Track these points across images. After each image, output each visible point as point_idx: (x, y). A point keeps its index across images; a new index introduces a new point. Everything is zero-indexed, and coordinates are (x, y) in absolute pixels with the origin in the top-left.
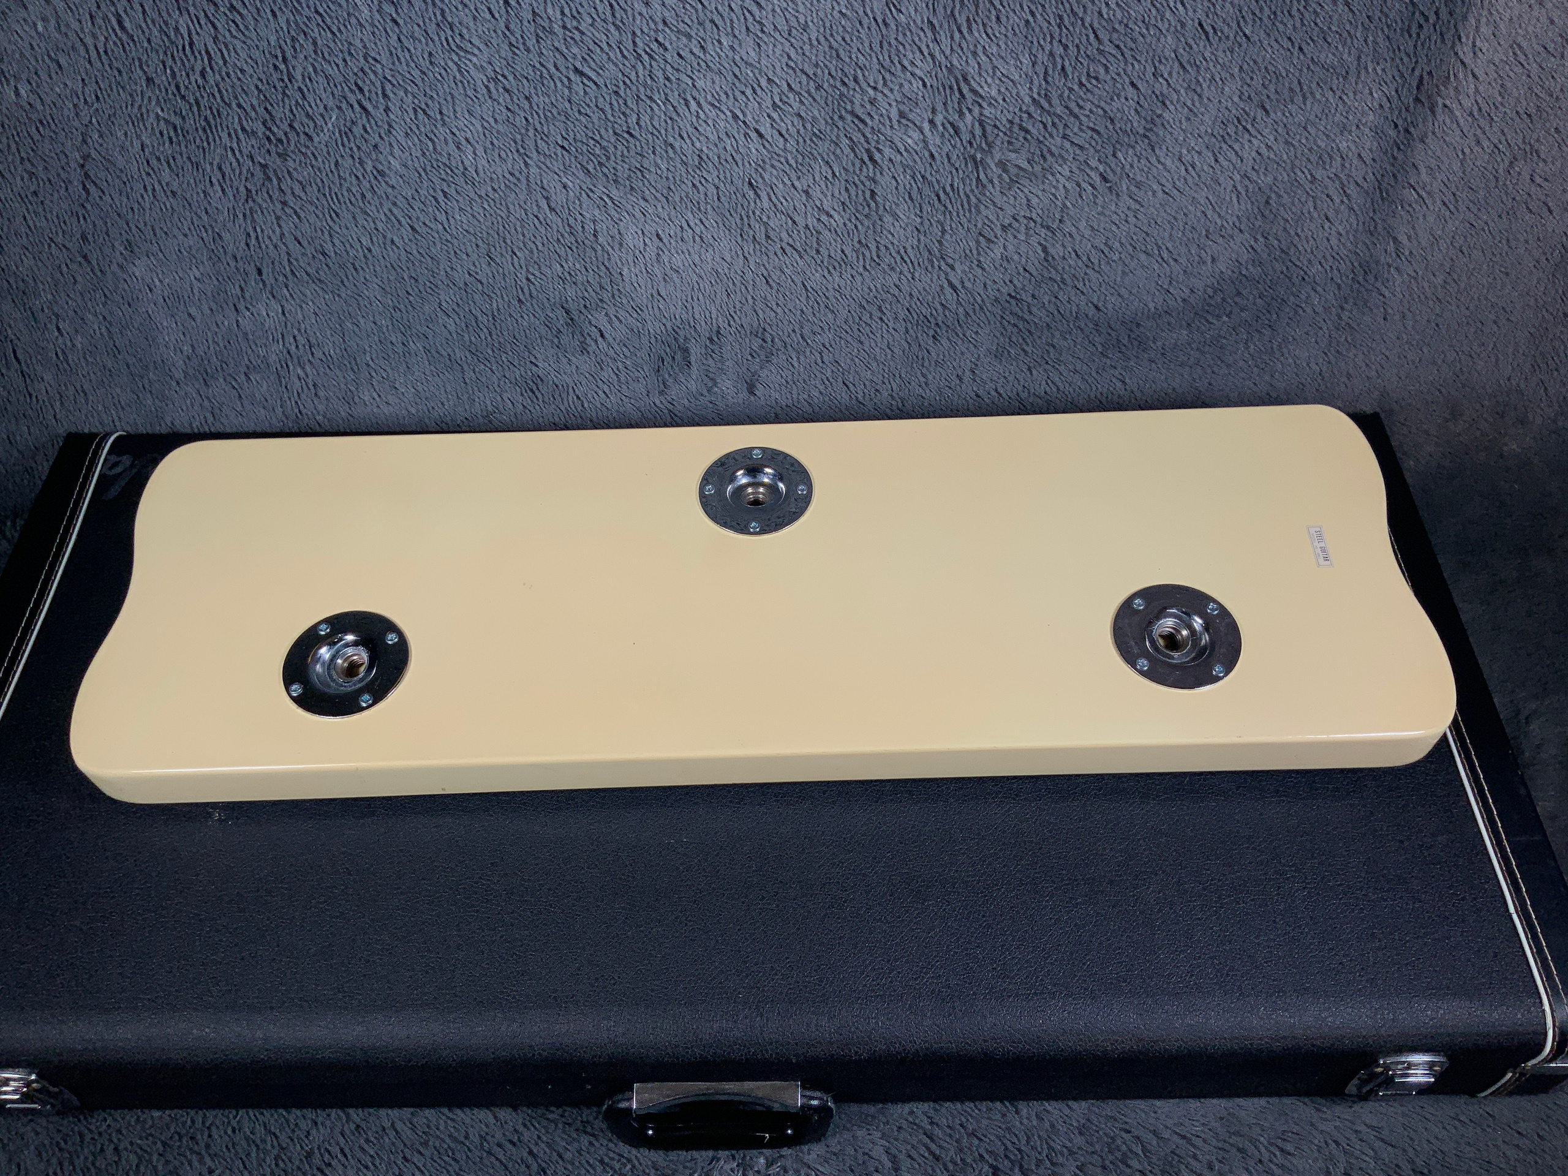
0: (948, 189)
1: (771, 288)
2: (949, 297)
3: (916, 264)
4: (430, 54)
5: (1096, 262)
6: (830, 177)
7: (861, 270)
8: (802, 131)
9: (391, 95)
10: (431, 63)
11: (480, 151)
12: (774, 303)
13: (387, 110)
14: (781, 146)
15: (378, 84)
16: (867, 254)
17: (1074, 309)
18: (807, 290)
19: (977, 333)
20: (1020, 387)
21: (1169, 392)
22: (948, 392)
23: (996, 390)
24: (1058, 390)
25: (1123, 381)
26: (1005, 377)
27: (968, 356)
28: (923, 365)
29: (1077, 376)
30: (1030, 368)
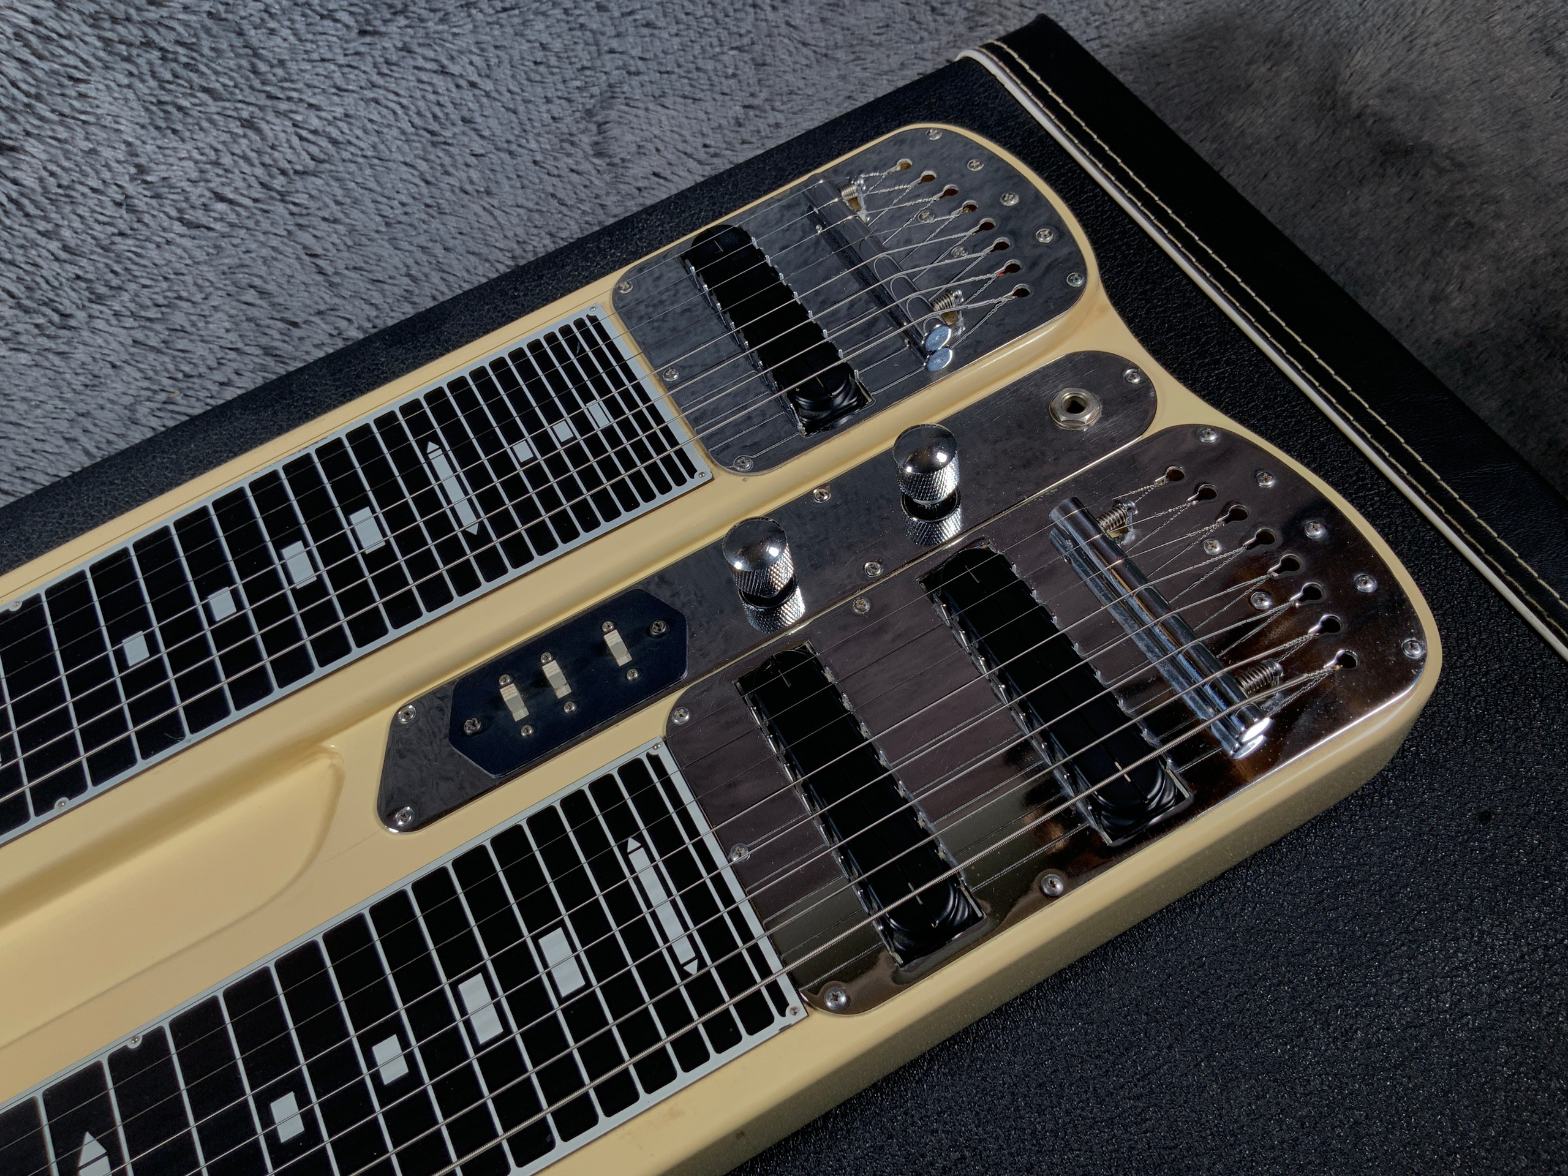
19: (82, 96)
20: (259, 171)
21: (539, 55)
22: (123, 245)
23: (221, 198)
24: (334, 142)
25: (443, 71)
26: (216, 164)
27: (106, 153)
28: (27, 215)
29: (349, 99)
30: (248, 124)
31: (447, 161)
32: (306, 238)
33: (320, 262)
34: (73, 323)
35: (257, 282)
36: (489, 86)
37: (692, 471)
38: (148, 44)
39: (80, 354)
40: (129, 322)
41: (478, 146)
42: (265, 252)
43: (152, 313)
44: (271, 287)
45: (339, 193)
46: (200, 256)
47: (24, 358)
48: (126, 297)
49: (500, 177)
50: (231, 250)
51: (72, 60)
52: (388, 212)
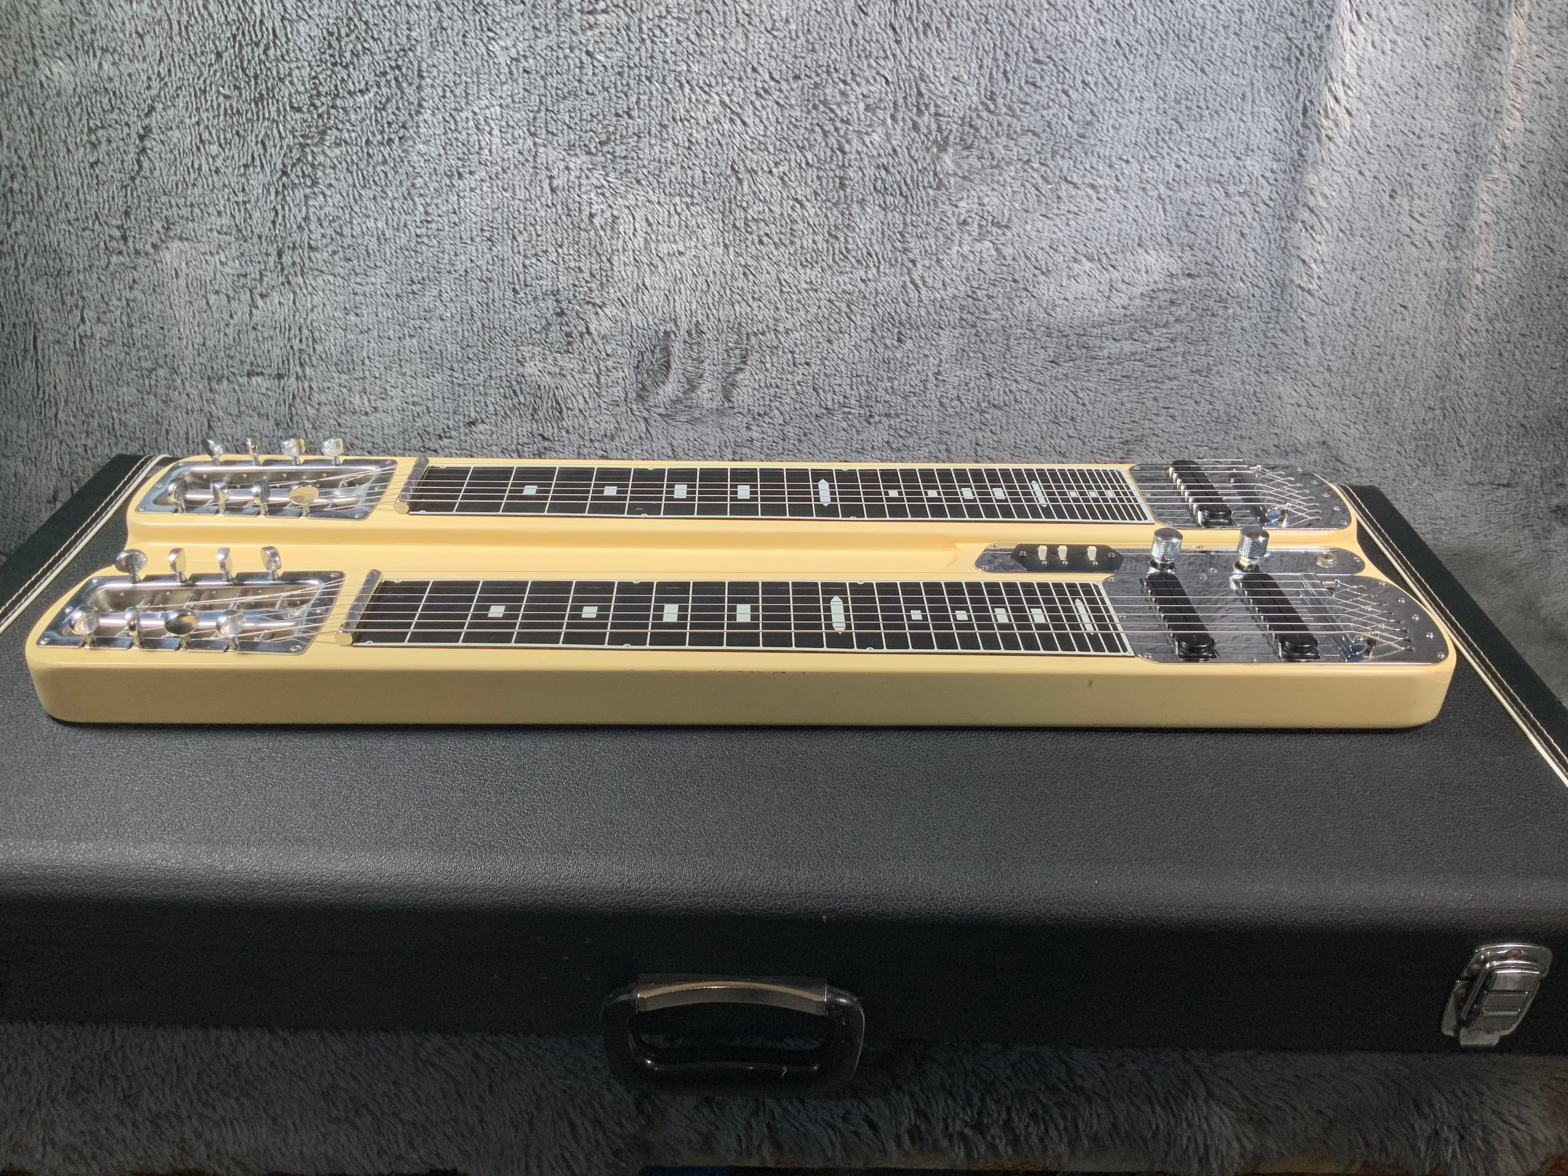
0: (909, 181)
1: (748, 281)
2: (911, 295)
3: (880, 256)
4: (464, 36)
5: (1043, 263)
6: (803, 165)
7: (831, 262)
8: (781, 120)
9: (425, 74)
10: (464, 43)
11: (496, 132)
12: (750, 296)
13: (419, 87)
14: (762, 133)
15: (416, 64)
16: (836, 246)
17: (1026, 310)
18: (781, 283)
19: (938, 334)
20: (981, 396)
21: (1118, 406)
22: (913, 399)
23: (959, 398)
24: (1016, 401)
25: (1075, 393)
26: (966, 384)
27: (931, 359)
28: (889, 368)
29: (1032, 385)
30: (988, 375)
31: (1055, 431)
32: (979, 434)
33: (979, 448)
34: (872, 420)
35: (949, 443)
36: (1090, 408)
37: (1146, 518)
38: (974, 326)
39: (864, 436)
40: (892, 432)
41: (1071, 432)
42: (960, 431)
43: (902, 433)
44: (953, 449)
45: (1004, 422)
46: (936, 419)
47: (844, 424)
48: (898, 420)
49: (1073, 451)
50: (948, 423)
51: (944, 318)
52: (1018, 442)
